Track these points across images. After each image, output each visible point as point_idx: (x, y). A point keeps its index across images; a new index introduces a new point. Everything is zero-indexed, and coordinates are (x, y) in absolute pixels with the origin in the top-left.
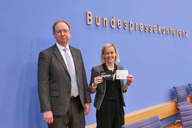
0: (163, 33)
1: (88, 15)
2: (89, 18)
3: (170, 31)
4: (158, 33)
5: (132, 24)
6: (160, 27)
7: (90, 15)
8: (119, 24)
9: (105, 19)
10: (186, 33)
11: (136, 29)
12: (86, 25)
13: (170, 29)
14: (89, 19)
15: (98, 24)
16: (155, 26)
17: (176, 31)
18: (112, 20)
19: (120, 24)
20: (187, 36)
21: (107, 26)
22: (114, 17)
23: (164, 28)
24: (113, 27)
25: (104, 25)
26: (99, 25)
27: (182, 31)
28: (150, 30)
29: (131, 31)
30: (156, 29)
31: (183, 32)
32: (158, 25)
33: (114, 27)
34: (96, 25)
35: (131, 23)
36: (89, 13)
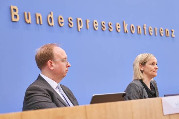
0: (132, 33)
1: (12, 10)
2: (13, 13)
3: (144, 29)
4: (125, 33)
5: (80, 21)
6: (127, 25)
7: (15, 10)
8: (60, 21)
9: (38, 15)
10: (172, 32)
11: (88, 27)
12: (11, 23)
13: (144, 26)
14: (15, 15)
15: (28, 21)
16: (118, 24)
17: (155, 29)
18: (50, 16)
19: (62, 21)
20: (173, 36)
21: (41, 23)
22: (52, 13)
23: (132, 25)
24: (51, 24)
25: (38, 22)
26: (31, 23)
27: (165, 30)
28: (111, 28)
29: (79, 30)
30: (119, 27)
31: (167, 30)
32: (123, 22)
33: (53, 25)
34: (26, 22)
35: (79, 19)
36: (13, 7)
